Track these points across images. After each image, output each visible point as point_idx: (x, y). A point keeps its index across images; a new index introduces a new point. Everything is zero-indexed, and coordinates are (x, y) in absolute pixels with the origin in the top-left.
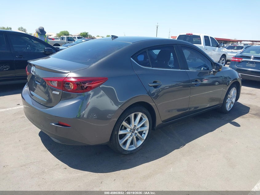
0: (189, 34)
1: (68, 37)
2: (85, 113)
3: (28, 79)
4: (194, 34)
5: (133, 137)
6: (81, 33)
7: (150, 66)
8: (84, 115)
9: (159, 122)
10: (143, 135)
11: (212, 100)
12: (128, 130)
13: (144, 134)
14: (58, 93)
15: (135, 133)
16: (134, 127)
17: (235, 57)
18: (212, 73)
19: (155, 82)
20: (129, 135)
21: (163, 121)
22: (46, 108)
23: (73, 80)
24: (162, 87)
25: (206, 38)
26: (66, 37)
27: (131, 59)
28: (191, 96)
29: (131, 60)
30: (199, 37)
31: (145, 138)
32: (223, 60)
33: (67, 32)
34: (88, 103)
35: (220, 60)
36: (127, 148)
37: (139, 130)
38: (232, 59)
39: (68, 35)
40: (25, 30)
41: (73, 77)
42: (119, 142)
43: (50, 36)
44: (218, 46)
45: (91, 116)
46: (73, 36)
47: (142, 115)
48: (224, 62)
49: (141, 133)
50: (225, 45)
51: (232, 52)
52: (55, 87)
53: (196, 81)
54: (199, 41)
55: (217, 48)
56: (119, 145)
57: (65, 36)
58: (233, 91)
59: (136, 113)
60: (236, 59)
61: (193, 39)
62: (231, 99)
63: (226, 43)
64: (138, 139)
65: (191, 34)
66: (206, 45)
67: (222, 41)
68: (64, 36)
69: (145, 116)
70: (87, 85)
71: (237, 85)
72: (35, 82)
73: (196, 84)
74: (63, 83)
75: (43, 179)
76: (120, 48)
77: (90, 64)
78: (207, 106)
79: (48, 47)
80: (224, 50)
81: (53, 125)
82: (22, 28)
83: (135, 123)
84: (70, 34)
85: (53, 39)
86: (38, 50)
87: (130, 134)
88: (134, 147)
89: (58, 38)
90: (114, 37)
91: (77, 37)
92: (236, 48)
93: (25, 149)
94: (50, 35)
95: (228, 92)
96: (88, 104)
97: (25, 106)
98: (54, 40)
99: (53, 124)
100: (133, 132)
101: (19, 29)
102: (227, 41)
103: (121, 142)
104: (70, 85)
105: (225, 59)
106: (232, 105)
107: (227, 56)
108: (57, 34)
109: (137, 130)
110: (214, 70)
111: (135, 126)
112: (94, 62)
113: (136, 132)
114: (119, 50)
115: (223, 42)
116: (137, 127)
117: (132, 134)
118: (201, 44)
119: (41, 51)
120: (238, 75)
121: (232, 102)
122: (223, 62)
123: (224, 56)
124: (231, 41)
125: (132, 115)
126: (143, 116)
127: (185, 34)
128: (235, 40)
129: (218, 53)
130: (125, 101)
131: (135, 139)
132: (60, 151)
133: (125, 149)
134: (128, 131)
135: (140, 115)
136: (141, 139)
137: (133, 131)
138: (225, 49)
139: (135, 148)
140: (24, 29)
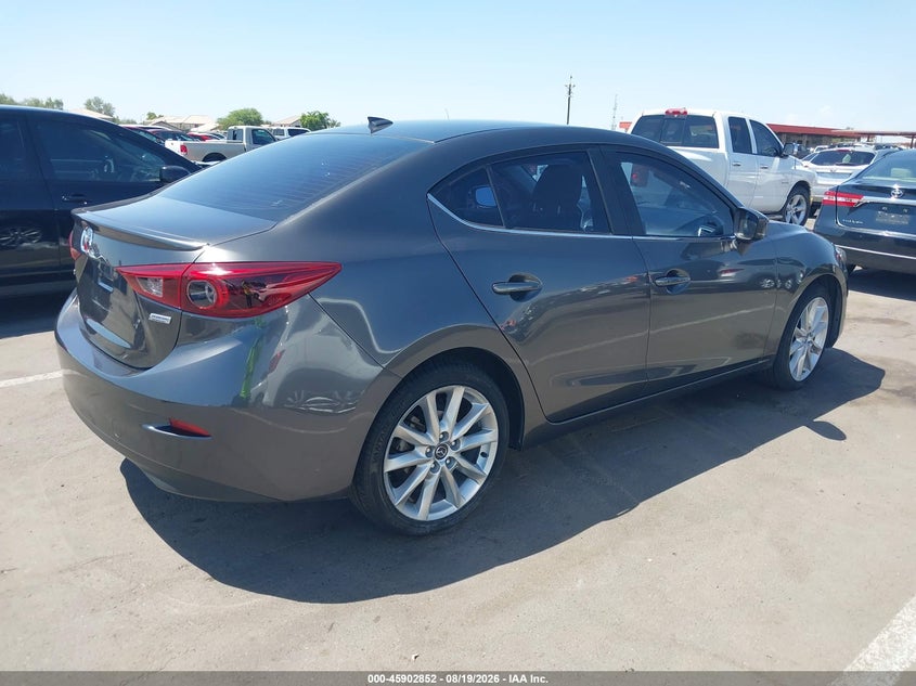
0: (675, 113)
1: (253, 130)
2: (267, 388)
3: (78, 272)
4: (692, 111)
5: (443, 473)
6: (304, 117)
7: (499, 224)
8: (261, 395)
9: (533, 419)
10: (480, 459)
11: (745, 340)
12: (421, 452)
13: (484, 455)
14: (166, 319)
15: (450, 458)
16: (441, 440)
17: (837, 191)
18: (733, 245)
19: (516, 279)
20: (427, 469)
21: (553, 418)
22: (128, 370)
23: (218, 272)
24: (542, 295)
25: (737, 124)
26: (247, 129)
27: (430, 197)
28: (651, 332)
29: (428, 201)
30: (710, 121)
31: (487, 471)
32: (799, 204)
33: (255, 113)
34: (277, 351)
35: (786, 204)
36: (423, 512)
37: (462, 447)
38: (826, 198)
39: (259, 122)
40: (108, 110)
41: (221, 264)
42: (392, 498)
43: (195, 129)
44: (779, 153)
45: (293, 397)
46: (274, 128)
47: (465, 393)
48: (803, 208)
49: (471, 455)
50: (812, 149)
51: (833, 174)
52: (154, 298)
53: (672, 274)
54: (708, 137)
55: (777, 159)
56: (393, 505)
57: (244, 127)
58: (816, 311)
59: (441, 390)
60: (840, 199)
61: (691, 127)
62: (809, 339)
63: (815, 144)
64: (461, 477)
65: (682, 111)
66: (736, 149)
67: (802, 135)
68: (239, 127)
69: (478, 397)
70: (269, 289)
71: (829, 289)
72: (96, 282)
73: (670, 287)
74: (184, 284)
75: (131, 613)
76: (390, 161)
77: (279, 215)
78: (726, 363)
79: (174, 164)
80: (805, 168)
81: (153, 431)
82: (98, 102)
83: (445, 426)
84: (264, 119)
85: (202, 138)
86: (140, 175)
87: (430, 465)
88: (448, 506)
89: (221, 133)
90: (377, 123)
91: (286, 129)
92: (846, 159)
93: (77, 514)
94: (196, 126)
95: (795, 318)
96: (278, 358)
97: (68, 372)
98: (207, 141)
99: (151, 428)
100: (439, 456)
101: (89, 105)
102: (821, 136)
103: (398, 498)
104: (207, 292)
105: (808, 200)
106: (815, 358)
107: (813, 188)
108: (220, 121)
109: (453, 448)
110: (740, 235)
111: (445, 434)
112: (294, 211)
113: (451, 453)
114: (387, 167)
115: (805, 139)
116: (454, 438)
117: (435, 463)
118: (718, 147)
119: (150, 177)
120: (835, 253)
121: (815, 349)
122: (799, 209)
123: (802, 187)
124: (835, 137)
125: (430, 399)
126: (473, 397)
127: (661, 111)
128: (851, 133)
129: (781, 177)
130: (399, 351)
131: (450, 478)
132: (199, 520)
133: (415, 518)
134: (420, 457)
135: (458, 394)
136: (475, 477)
137: (438, 452)
138: (805, 163)
139: (453, 509)
140: (105, 106)
